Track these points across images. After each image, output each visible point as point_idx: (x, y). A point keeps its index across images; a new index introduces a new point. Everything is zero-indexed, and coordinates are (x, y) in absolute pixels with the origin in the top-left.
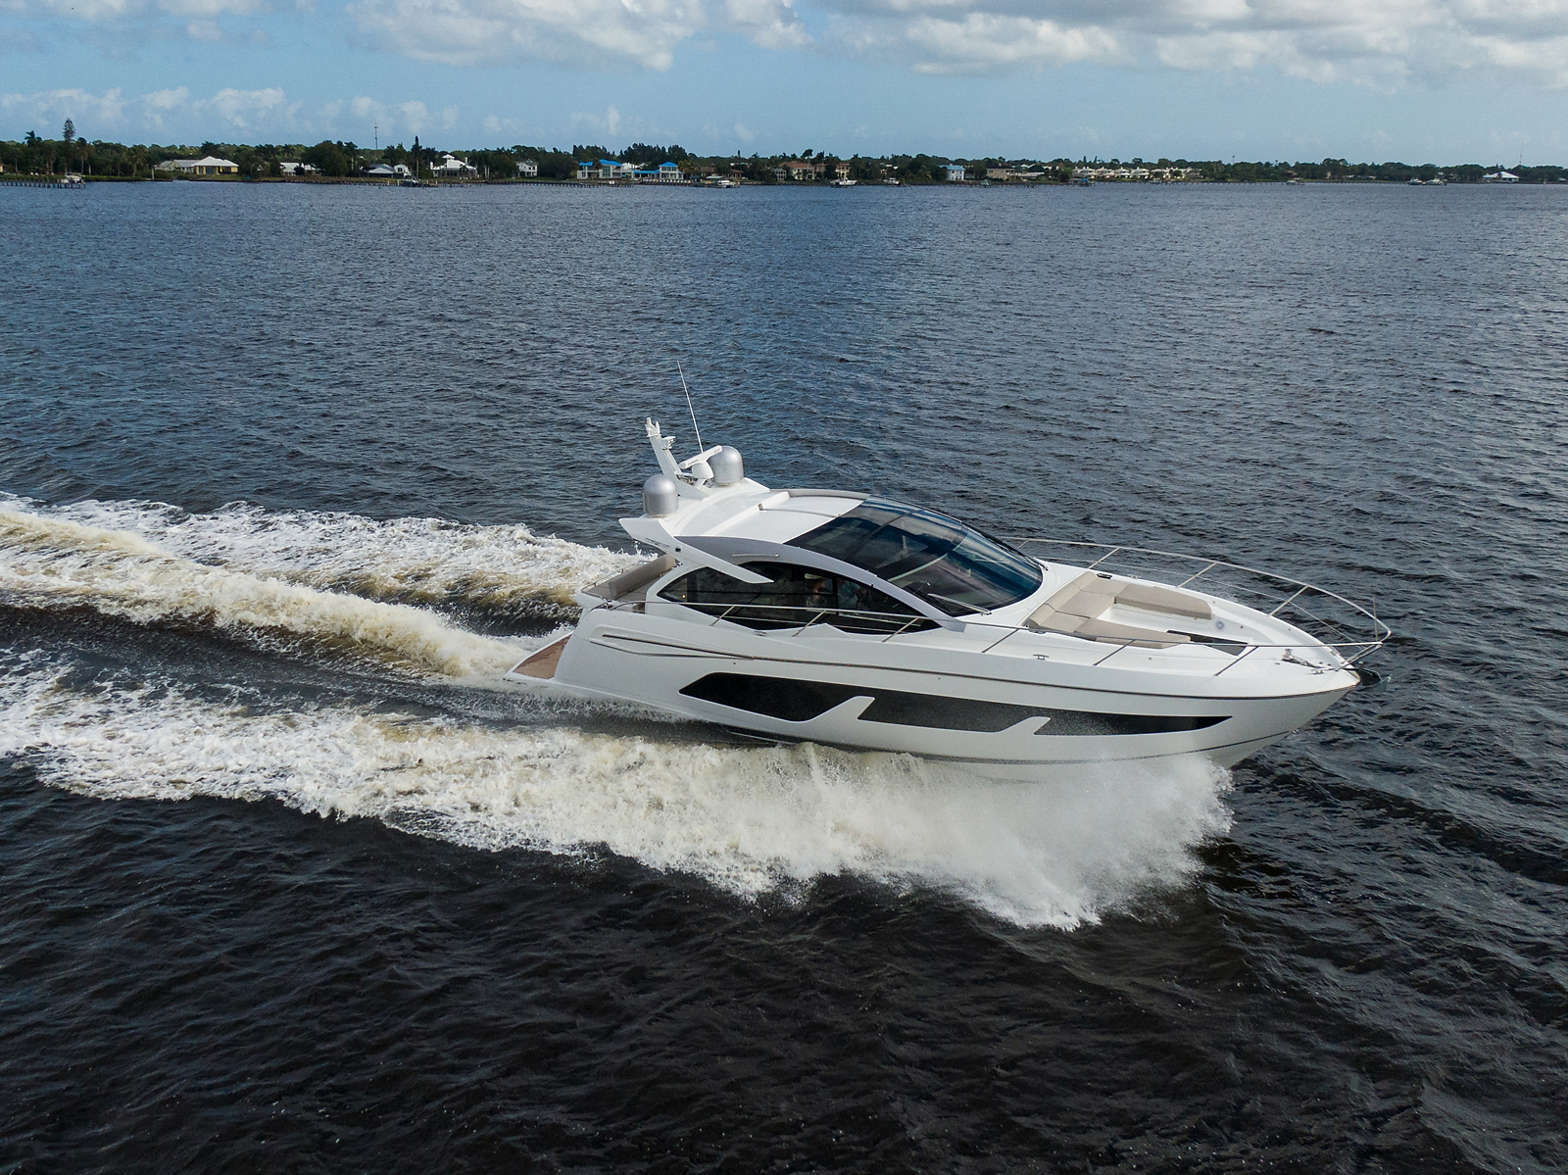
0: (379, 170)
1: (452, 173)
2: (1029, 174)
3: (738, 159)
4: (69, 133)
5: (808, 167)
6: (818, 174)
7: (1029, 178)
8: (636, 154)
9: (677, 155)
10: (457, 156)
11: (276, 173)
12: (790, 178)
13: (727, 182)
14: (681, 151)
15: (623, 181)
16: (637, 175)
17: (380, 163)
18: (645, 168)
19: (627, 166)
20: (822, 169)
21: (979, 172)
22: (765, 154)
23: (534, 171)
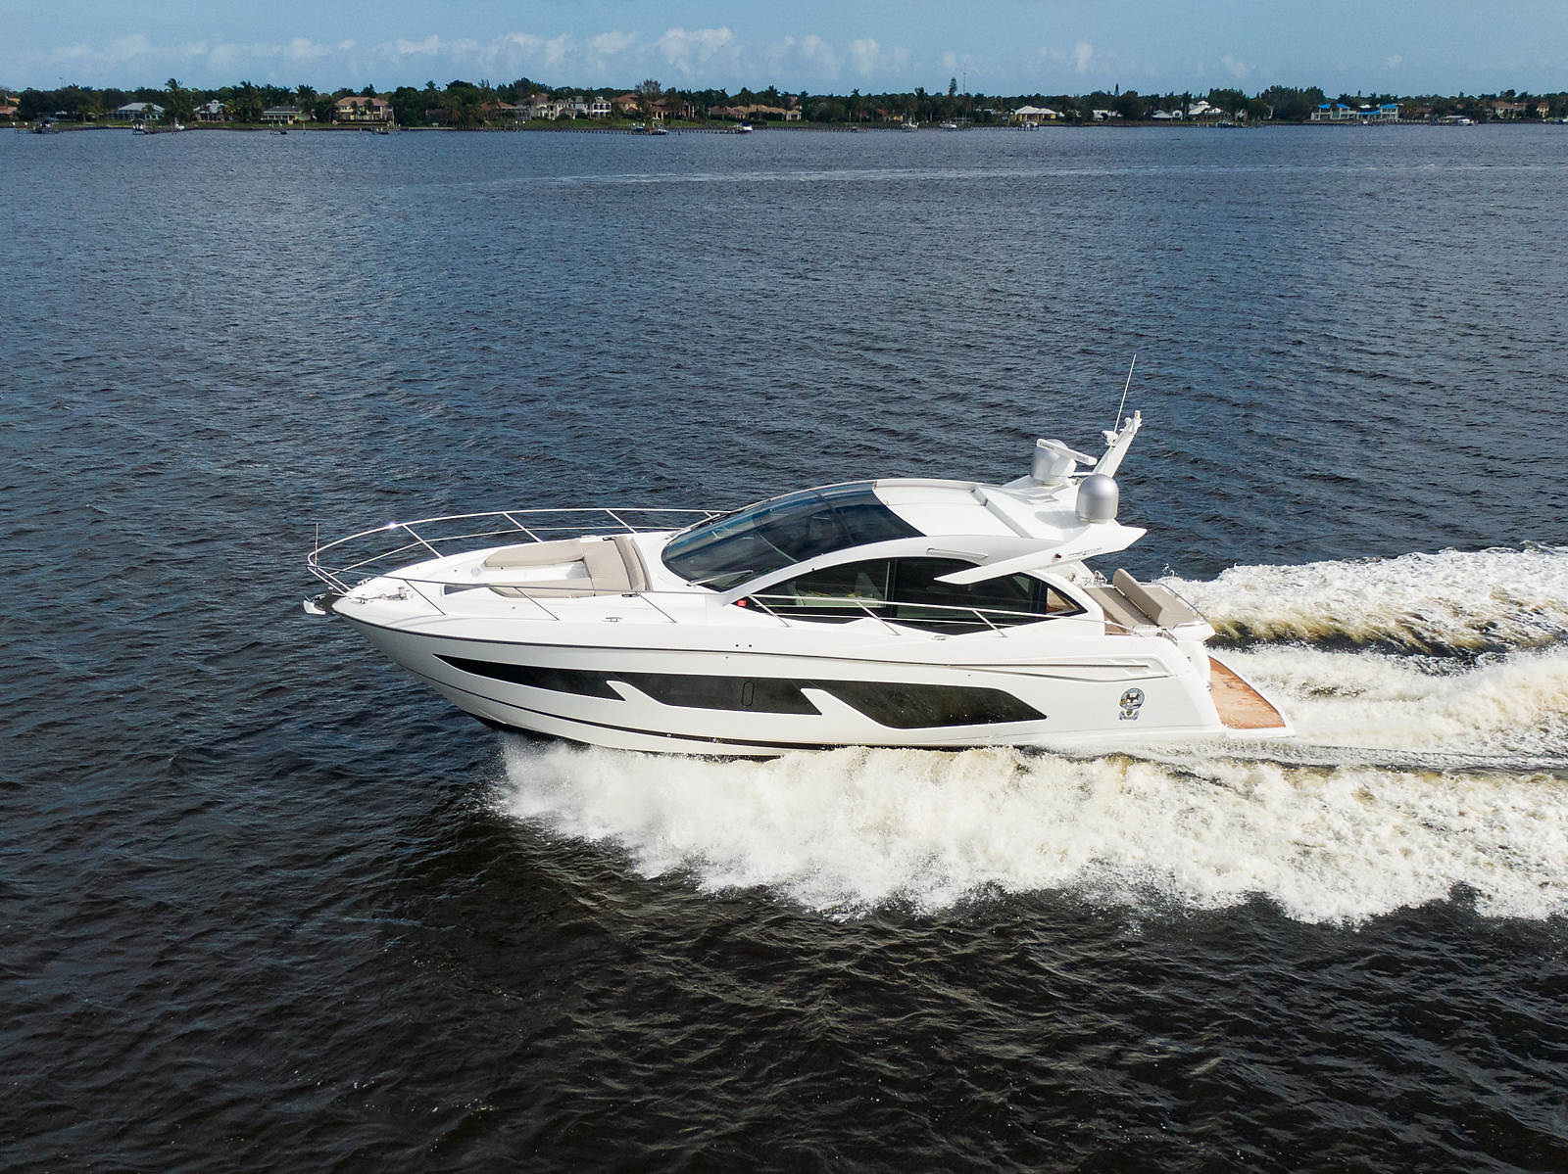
0: (1162, 115)
11: (1090, 120)
12: (1496, 118)
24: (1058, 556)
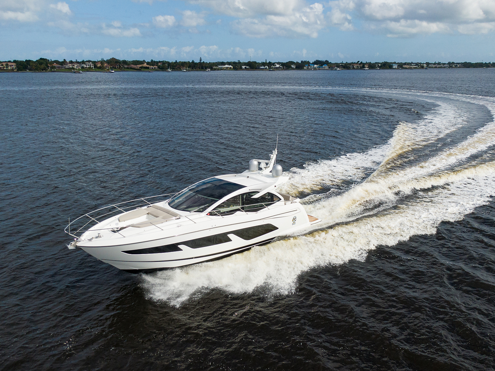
0: (262, 67)
1: (277, 68)
2: (414, 66)
3: (342, 63)
4: (201, 60)
5: (358, 65)
6: (361, 67)
7: (414, 67)
8: (317, 62)
9: (327, 63)
10: (278, 63)
11: (241, 69)
12: (354, 68)
13: (338, 69)
14: (328, 61)
15: (315, 69)
16: (318, 68)
17: (261, 66)
18: (319, 66)
19: (315, 66)
20: (361, 66)
21: (401, 66)
22: (349, 62)
23: (295, 67)
24: (275, 186)
